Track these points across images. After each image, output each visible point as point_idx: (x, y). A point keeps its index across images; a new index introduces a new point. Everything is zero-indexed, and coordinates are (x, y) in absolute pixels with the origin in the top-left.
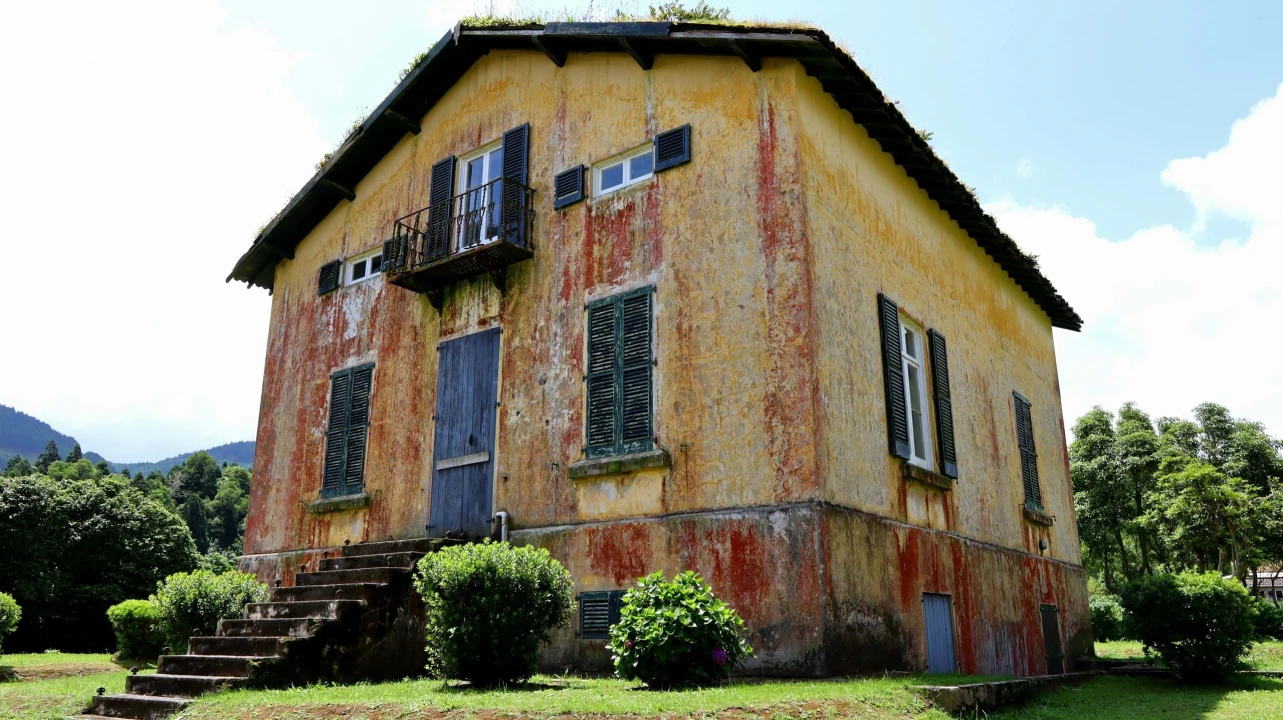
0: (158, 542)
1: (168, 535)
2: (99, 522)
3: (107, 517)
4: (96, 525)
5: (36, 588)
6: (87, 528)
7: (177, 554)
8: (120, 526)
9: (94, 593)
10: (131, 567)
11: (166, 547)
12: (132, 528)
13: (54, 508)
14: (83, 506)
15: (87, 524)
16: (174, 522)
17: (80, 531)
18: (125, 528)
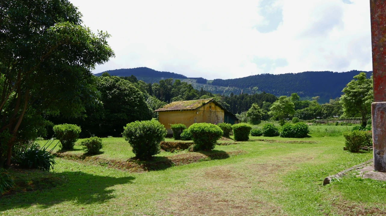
0: (135, 98)
1: (137, 95)
2: (116, 91)
3: (118, 89)
4: (115, 92)
5: (99, 115)
6: (113, 93)
7: (141, 102)
8: (123, 93)
9: (119, 116)
10: (128, 107)
11: (138, 100)
12: (127, 93)
13: (101, 86)
14: (110, 86)
15: (113, 92)
16: (138, 91)
17: (111, 95)
18: (124, 93)
